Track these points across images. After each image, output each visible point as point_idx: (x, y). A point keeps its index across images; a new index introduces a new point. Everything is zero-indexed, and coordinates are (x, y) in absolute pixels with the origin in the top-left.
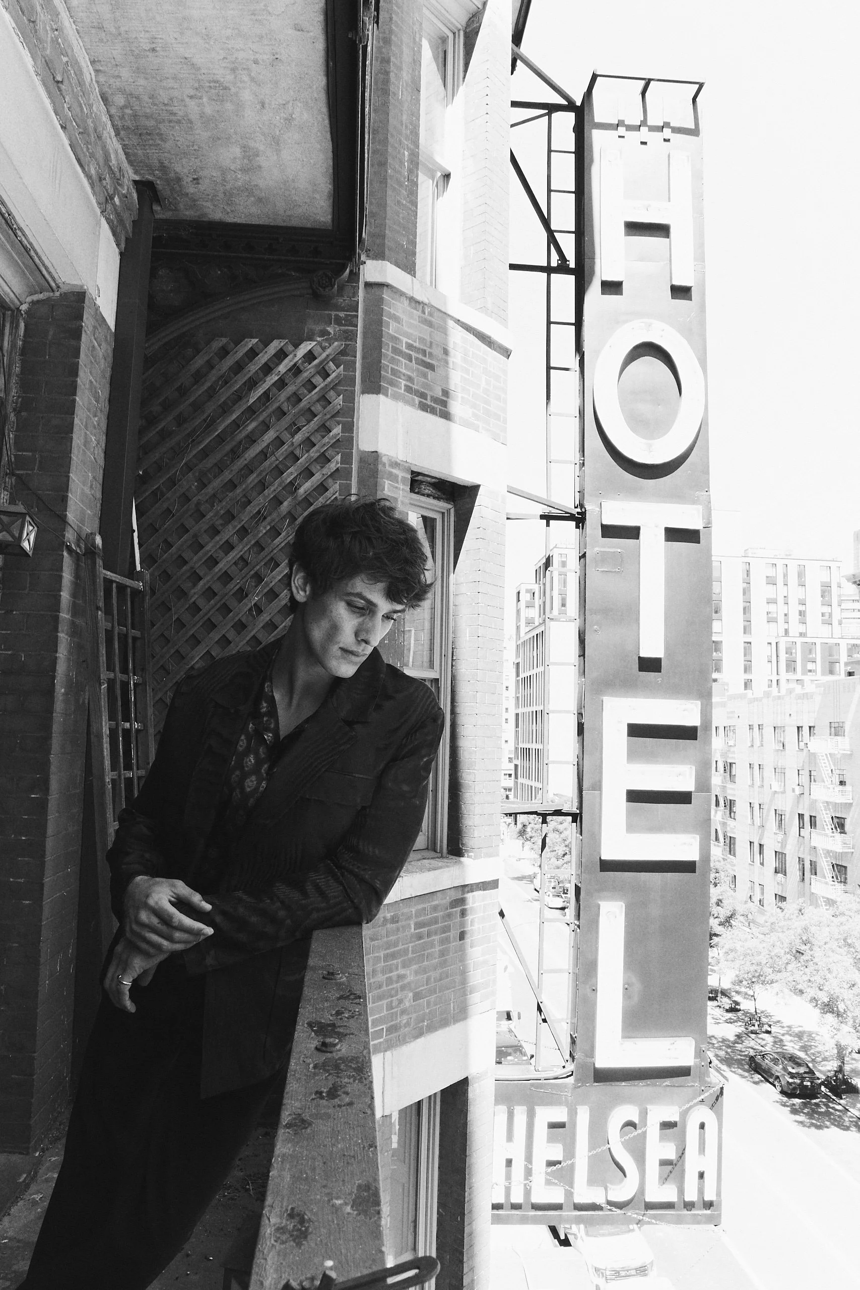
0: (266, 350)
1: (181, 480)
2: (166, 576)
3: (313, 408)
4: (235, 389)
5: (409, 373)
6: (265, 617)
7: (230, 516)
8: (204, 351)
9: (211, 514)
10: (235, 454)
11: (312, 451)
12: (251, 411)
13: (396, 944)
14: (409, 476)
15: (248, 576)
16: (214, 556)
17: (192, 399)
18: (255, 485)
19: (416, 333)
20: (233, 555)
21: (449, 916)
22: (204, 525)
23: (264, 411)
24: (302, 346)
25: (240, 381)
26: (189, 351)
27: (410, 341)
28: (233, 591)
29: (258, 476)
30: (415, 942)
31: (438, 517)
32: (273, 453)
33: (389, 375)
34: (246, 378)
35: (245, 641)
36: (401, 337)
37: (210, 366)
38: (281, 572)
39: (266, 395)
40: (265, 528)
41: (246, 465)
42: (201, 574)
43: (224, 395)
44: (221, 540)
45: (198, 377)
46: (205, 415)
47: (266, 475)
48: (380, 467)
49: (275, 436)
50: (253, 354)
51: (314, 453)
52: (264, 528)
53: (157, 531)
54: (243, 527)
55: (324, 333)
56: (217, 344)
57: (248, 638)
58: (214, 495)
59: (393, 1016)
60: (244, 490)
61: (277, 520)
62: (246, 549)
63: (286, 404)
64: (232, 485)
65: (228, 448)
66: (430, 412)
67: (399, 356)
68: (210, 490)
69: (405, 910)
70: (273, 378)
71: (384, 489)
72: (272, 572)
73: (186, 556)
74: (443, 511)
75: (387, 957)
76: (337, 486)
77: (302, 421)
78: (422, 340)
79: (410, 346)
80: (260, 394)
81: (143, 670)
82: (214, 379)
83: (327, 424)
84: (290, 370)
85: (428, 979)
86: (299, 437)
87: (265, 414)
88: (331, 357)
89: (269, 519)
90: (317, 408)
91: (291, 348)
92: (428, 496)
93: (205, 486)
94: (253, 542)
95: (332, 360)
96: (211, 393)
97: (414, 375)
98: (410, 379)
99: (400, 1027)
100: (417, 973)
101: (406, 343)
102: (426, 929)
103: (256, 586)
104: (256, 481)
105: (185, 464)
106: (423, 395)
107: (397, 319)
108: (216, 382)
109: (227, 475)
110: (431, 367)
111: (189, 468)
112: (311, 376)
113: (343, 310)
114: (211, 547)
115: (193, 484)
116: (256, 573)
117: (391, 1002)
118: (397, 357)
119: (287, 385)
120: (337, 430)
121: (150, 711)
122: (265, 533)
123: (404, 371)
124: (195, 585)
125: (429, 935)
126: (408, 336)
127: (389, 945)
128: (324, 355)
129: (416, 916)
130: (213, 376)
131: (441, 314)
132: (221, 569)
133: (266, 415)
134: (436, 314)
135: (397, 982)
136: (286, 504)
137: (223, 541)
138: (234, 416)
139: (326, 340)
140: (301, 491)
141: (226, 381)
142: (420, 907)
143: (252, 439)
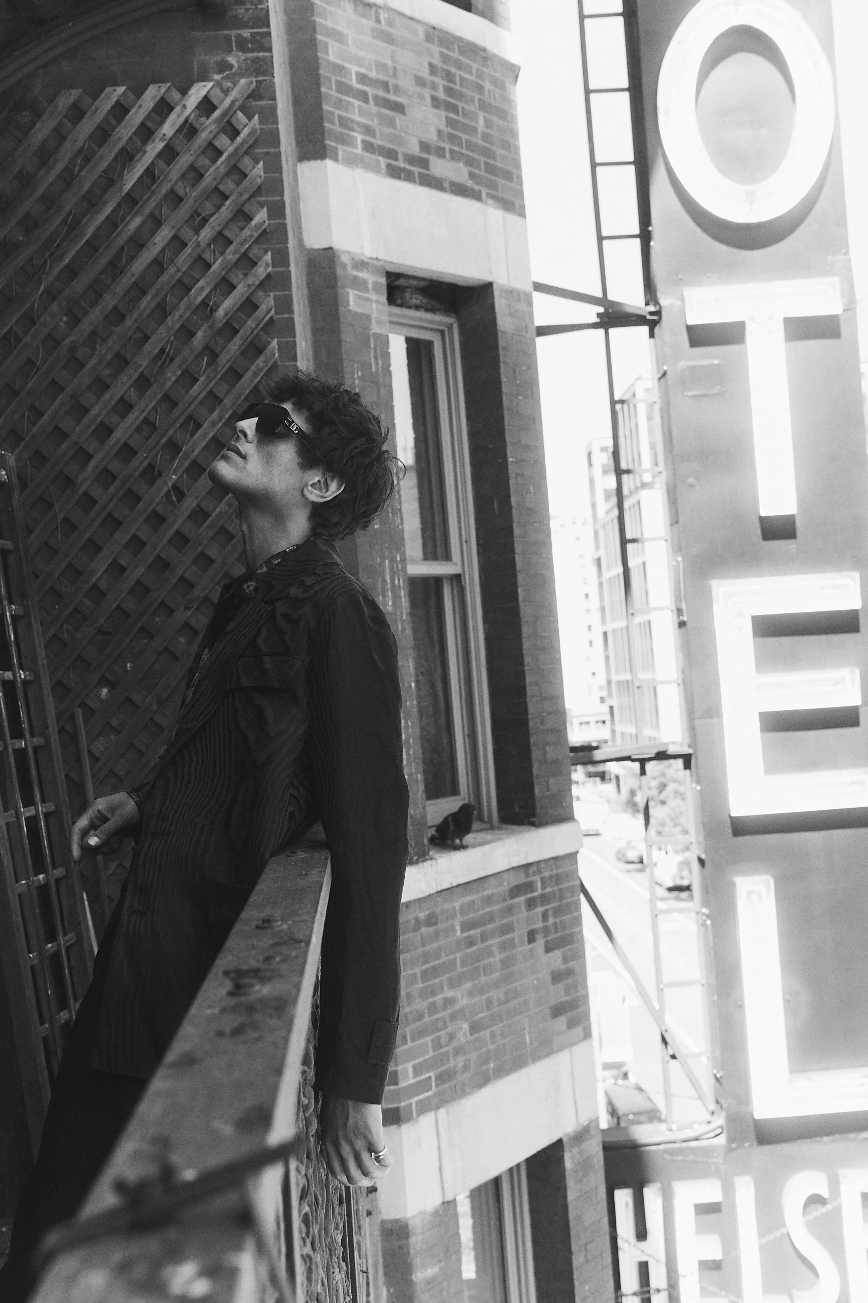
0: (139, 103)
1: (42, 314)
2: (40, 458)
3: (221, 187)
4: (102, 169)
5: (367, 122)
6: (190, 503)
7: (121, 362)
8: (47, 114)
9: (93, 362)
10: (116, 268)
11: (227, 252)
12: (131, 201)
13: (437, 956)
14: (383, 281)
15: (159, 446)
16: (106, 422)
17: (39, 193)
18: (152, 312)
19: (371, 57)
20: (134, 418)
21: (510, 910)
22: (84, 378)
23: (150, 198)
24: (193, 90)
25: (108, 154)
26: (25, 116)
27: (363, 71)
28: (140, 470)
29: (153, 298)
30: (463, 950)
31: (436, 338)
32: (172, 261)
33: (337, 128)
34: (116, 150)
35: (165, 541)
36: (347, 65)
37: (60, 136)
38: (205, 435)
39: (150, 173)
40: (174, 373)
41: (135, 283)
42: (90, 450)
43: (88, 179)
44: (112, 398)
45: (45, 155)
46: (64, 215)
47: (166, 296)
48: (339, 271)
49: (172, 234)
50: (121, 110)
51: (231, 255)
52: (172, 375)
53: (18, 394)
54: (142, 375)
55: (223, 67)
56: (66, 99)
57: (168, 537)
58: (94, 333)
59: (442, 1059)
60: (136, 321)
61: (190, 360)
62: (150, 407)
63: (180, 183)
64: (117, 315)
65: (104, 260)
66: (405, 180)
67: (347, 95)
68: (86, 326)
69: (446, 906)
70: (155, 147)
71: (347, 303)
72: (192, 436)
73: (64, 426)
74: (442, 328)
75: (425, 975)
76: (271, 301)
77: (209, 207)
78: (380, 66)
79: (362, 78)
80: (140, 173)
81: (23, 595)
82: (69, 155)
83: (246, 208)
84: (179, 130)
85: (489, 1002)
86: (206, 233)
87: (152, 203)
88: (238, 104)
89: (178, 360)
90: (228, 186)
91: (176, 95)
92: (417, 308)
93: (79, 320)
94: (159, 396)
95: (242, 108)
96: (68, 178)
97: (374, 123)
98: (369, 130)
99: (455, 1072)
100: (471, 994)
101: (357, 73)
102: (478, 931)
103: (173, 459)
104: (153, 305)
105: (45, 290)
106: (391, 154)
107: (339, 37)
108: (73, 160)
109: (109, 301)
110: (399, 108)
111: (51, 295)
112: (211, 136)
113: (244, 26)
114: (98, 410)
115: (62, 320)
116: (170, 440)
117: (439, 1038)
118: (344, 97)
119: (178, 154)
120: (261, 217)
121: (41, 652)
122: (176, 381)
123: (358, 119)
124: (83, 466)
125: (484, 938)
126: (358, 61)
127: (426, 958)
128: (228, 101)
129: (462, 913)
130: (68, 150)
131: (405, 20)
132: (118, 441)
133: (154, 204)
134: (398, 21)
135: (444, 1009)
136: (200, 334)
137: (116, 399)
138: (107, 210)
139: (227, 77)
140: (221, 312)
141: (86, 157)
142: (468, 899)
143: (138, 243)
